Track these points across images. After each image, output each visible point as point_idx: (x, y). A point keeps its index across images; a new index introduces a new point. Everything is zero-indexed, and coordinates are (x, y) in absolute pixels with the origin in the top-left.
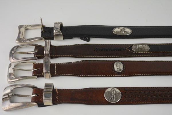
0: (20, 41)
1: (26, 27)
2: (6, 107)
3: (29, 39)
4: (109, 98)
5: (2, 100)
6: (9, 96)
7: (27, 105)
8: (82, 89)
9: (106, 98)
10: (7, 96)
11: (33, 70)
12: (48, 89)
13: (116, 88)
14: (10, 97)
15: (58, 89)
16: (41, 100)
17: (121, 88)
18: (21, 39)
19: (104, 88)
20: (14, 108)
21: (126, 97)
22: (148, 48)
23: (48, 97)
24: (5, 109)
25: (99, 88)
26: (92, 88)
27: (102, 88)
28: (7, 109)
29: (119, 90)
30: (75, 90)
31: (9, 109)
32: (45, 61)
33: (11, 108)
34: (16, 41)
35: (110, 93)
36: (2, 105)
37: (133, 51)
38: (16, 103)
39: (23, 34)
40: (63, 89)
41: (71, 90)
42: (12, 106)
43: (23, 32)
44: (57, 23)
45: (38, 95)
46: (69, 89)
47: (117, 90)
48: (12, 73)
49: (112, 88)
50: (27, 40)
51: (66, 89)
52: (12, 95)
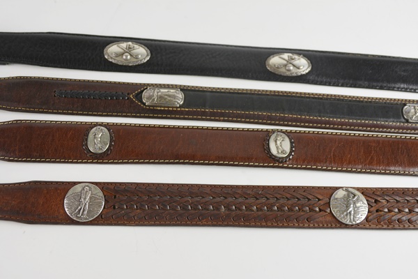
4: (73, 209)
9: (66, 209)
19: (69, 183)
21: (114, 208)
22: (180, 99)
25: (57, 182)
26: (40, 182)
37: (144, 104)
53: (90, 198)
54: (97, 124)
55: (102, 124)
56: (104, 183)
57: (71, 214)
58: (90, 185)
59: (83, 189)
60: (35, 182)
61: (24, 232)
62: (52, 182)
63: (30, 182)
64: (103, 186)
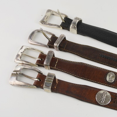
0: (42, 23)
1: (52, 13)
2: (11, 82)
3: (50, 24)
4: (99, 99)
5: (11, 74)
6: (17, 73)
7: (28, 86)
8: (78, 85)
9: (96, 99)
10: (16, 73)
11: (37, 59)
12: (49, 78)
13: (109, 92)
14: (18, 75)
15: (58, 80)
16: (42, 85)
17: (113, 93)
18: (44, 21)
19: (99, 89)
20: (17, 85)
21: (114, 103)
23: (48, 87)
24: (11, 83)
25: (94, 88)
26: (88, 86)
27: (96, 88)
28: (12, 84)
29: (111, 94)
30: (73, 84)
31: (14, 84)
32: (49, 54)
33: (15, 84)
34: (40, 22)
35: (102, 95)
36: (10, 79)
38: (20, 82)
39: (47, 18)
40: (63, 81)
41: (70, 83)
42: (16, 83)
43: (48, 16)
44: (76, 19)
45: (40, 80)
46: (68, 82)
47: (109, 94)
48: (20, 55)
49: (104, 91)
50: (48, 24)
51: (65, 82)
52: (20, 74)
53: (106, 97)
54: (111, 71)
55: (113, 72)
56: (112, 92)
57: (98, 101)
58: (107, 92)
59: (104, 92)
60: (86, 86)
61: (78, 104)
62: (92, 87)
63: (84, 85)
64: (111, 93)
